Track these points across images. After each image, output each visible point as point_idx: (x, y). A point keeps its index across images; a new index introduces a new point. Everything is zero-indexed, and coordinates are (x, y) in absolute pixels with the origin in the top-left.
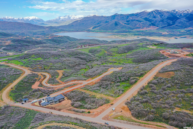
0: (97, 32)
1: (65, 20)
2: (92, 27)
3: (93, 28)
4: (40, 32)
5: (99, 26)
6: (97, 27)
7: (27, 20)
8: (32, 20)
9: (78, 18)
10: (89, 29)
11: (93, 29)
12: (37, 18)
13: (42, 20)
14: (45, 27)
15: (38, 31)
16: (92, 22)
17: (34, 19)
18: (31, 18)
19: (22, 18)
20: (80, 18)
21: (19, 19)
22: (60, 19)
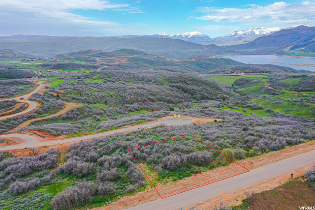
0: (298, 56)
1: (244, 36)
2: (290, 47)
3: (291, 49)
4: (193, 53)
5: (305, 45)
6: (302, 46)
7: (186, 37)
8: (193, 37)
9: (269, 32)
10: (284, 49)
11: (291, 51)
12: (200, 34)
13: (207, 37)
14: (204, 46)
15: (190, 52)
16: (293, 39)
17: (195, 36)
18: (192, 34)
19: (179, 34)
20: (271, 32)
21: (175, 36)
22: (236, 34)
